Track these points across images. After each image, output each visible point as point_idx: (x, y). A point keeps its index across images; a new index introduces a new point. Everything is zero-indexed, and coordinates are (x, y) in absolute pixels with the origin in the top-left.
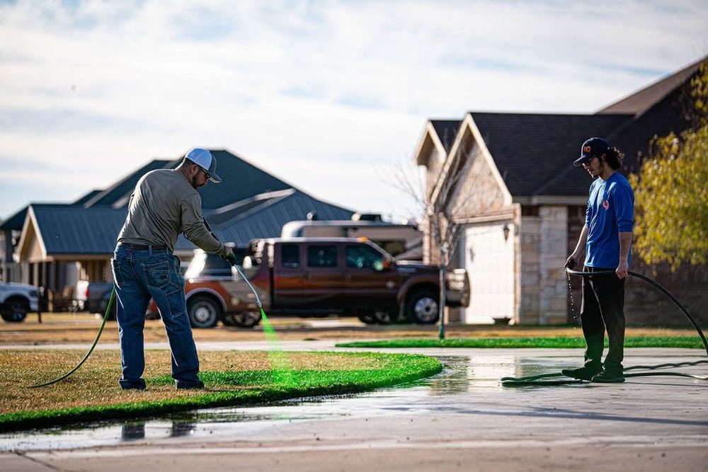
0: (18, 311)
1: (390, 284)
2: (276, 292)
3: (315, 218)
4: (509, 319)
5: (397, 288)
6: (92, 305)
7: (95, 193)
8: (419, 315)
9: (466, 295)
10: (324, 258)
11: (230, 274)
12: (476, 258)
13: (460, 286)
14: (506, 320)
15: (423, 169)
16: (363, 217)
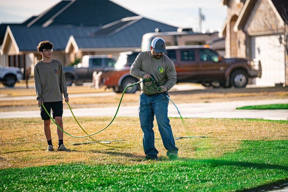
0: (10, 81)
1: (222, 68)
3: (159, 31)
4: (283, 84)
5: (225, 70)
7: (33, 18)
9: (260, 72)
10: (188, 56)
12: (261, 53)
13: (257, 68)
14: (281, 84)
16: (184, 30)
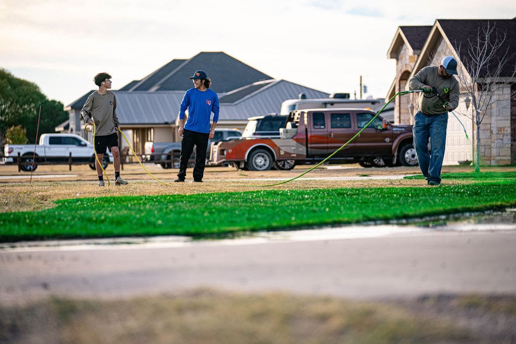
2: (309, 146)
3: (303, 97)
4: (470, 162)
5: (392, 141)
6: (155, 158)
7: (135, 82)
8: (408, 160)
11: (278, 134)
15: (395, 60)
16: (336, 96)
